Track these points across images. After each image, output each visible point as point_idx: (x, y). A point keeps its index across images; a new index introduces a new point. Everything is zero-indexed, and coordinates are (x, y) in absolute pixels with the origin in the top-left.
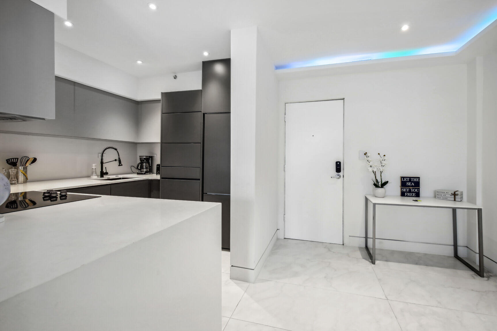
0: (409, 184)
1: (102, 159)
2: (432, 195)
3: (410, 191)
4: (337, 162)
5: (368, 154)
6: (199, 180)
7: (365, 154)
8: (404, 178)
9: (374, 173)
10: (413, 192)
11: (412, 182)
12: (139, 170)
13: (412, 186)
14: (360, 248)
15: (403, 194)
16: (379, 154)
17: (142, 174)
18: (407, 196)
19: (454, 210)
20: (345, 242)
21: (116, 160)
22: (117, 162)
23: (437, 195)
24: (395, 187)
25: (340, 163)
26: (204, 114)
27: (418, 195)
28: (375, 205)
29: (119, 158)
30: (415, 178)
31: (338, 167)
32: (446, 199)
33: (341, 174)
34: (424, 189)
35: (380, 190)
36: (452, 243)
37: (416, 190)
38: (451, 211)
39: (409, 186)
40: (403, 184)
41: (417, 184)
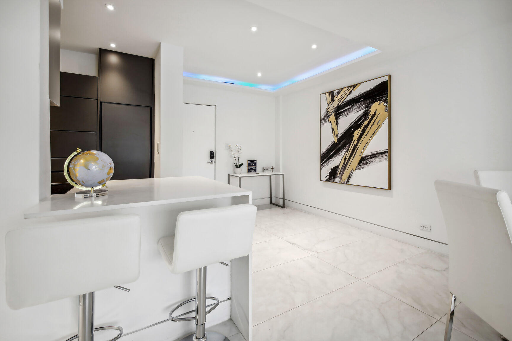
0: (251, 164)
3: (252, 169)
4: (211, 152)
5: (231, 146)
7: (229, 146)
8: (249, 161)
9: (235, 158)
10: (253, 169)
11: (253, 163)
13: (253, 166)
15: (248, 171)
16: (237, 146)
18: (250, 172)
19: (270, 176)
23: (264, 169)
24: (245, 167)
25: (213, 152)
26: (101, 103)
27: (255, 171)
28: (240, 178)
30: (254, 160)
31: (212, 155)
32: (268, 171)
33: (213, 160)
34: (259, 167)
35: (239, 169)
36: (269, 197)
37: (255, 168)
38: (269, 177)
39: (251, 166)
40: (249, 165)
41: (255, 164)
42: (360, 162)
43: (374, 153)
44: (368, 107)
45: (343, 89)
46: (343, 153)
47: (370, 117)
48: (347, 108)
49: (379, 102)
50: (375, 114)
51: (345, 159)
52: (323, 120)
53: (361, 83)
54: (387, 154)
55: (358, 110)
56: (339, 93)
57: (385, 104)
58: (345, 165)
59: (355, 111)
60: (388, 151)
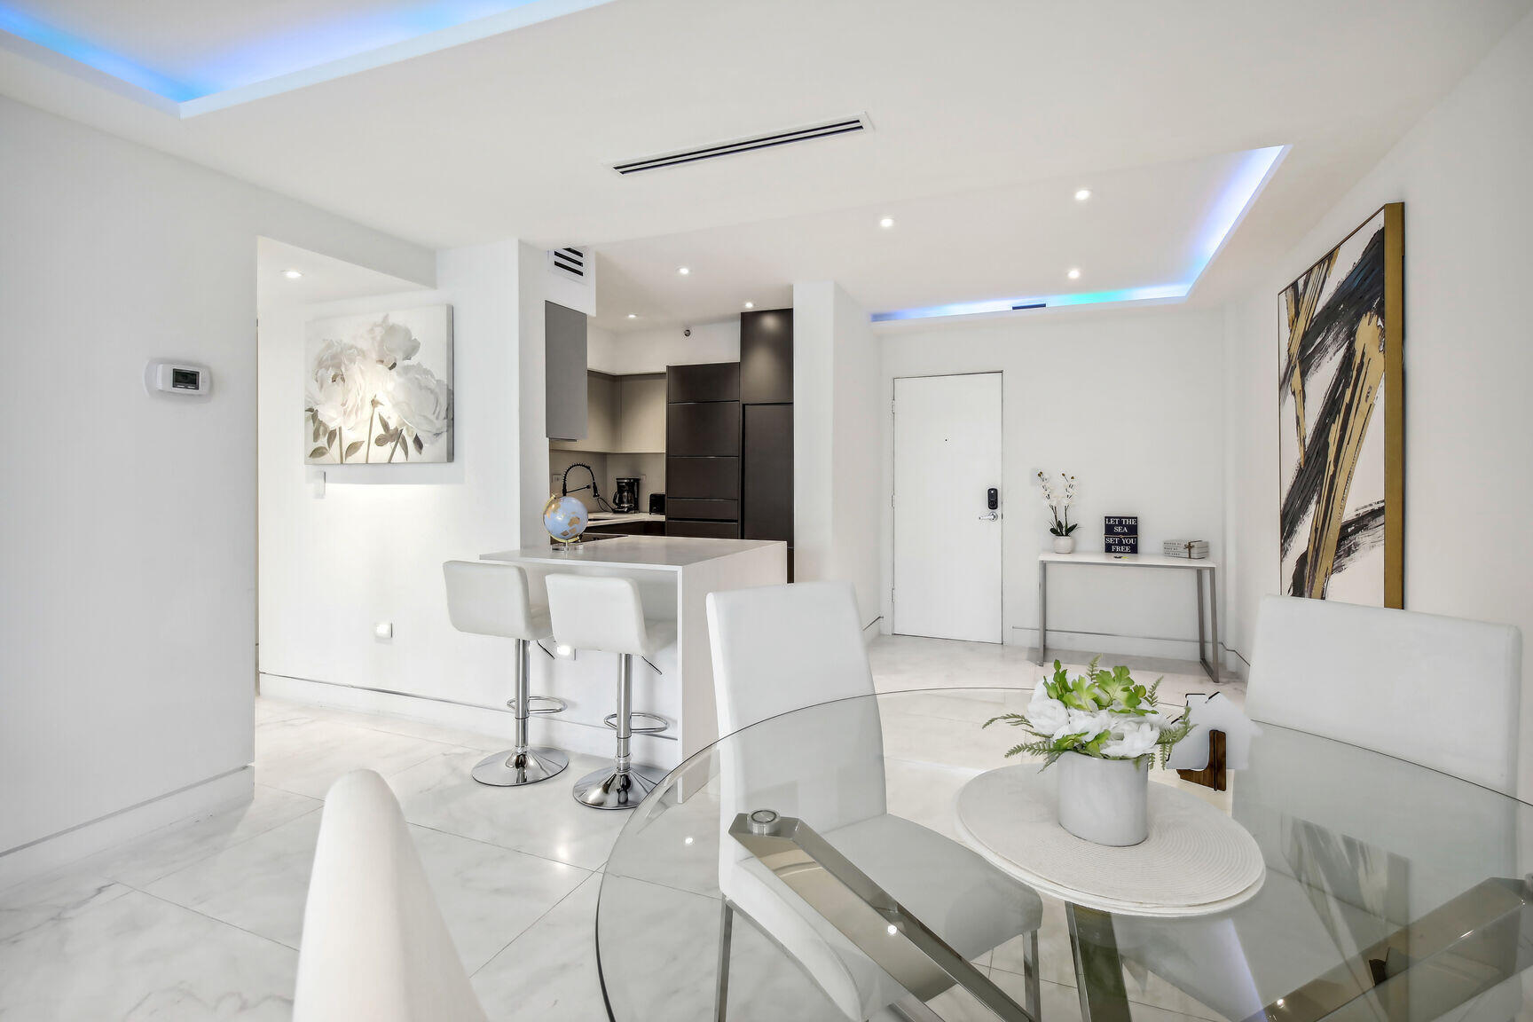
0: (1118, 529)
1: (565, 485)
2: (1162, 550)
3: (1120, 543)
4: (990, 490)
5: (1045, 476)
6: (736, 521)
7: (1039, 475)
8: (1109, 518)
9: (1054, 509)
10: (1126, 545)
11: (1124, 526)
12: (617, 504)
13: (1123, 534)
14: (1032, 649)
15: (1108, 549)
16: (1063, 475)
17: (623, 512)
18: (1115, 552)
19: (1200, 573)
20: (1004, 640)
21: (588, 487)
22: (592, 489)
23: (1169, 549)
24: (1091, 535)
25: (996, 490)
26: (744, 405)
27: (1134, 549)
28: (1044, 564)
29: (594, 483)
30: (1129, 518)
31: (993, 500)
32: (1177, 556)
33: (998, 511)
34: (1146, 539)
35: (1064, 542)
36: (1198, 638)
37: (1132, 541)
38: (1194, 575)
39: (1119, 534)
40: (1109, 530)
41: (1134, 530)
42: (1339, 546)
43: (1361, 512)
44: (1351, 335)
45: (1311, 270)
46: (1312, 507)
47: (1355, 373)
48: (1319, 340)
49: (1368, 313)
50: (1362, 363)
51: (1316, 532)
52: (1284, 382)
53: (1338, 246)
54: (1381, 519)
55: (1335, 349)
56: (1306, 284)
57: (1380, 323)
58: (1317, 550)
59: (1331, 350)
60: (1383, 507)
